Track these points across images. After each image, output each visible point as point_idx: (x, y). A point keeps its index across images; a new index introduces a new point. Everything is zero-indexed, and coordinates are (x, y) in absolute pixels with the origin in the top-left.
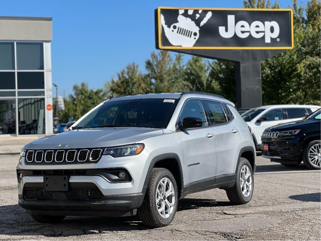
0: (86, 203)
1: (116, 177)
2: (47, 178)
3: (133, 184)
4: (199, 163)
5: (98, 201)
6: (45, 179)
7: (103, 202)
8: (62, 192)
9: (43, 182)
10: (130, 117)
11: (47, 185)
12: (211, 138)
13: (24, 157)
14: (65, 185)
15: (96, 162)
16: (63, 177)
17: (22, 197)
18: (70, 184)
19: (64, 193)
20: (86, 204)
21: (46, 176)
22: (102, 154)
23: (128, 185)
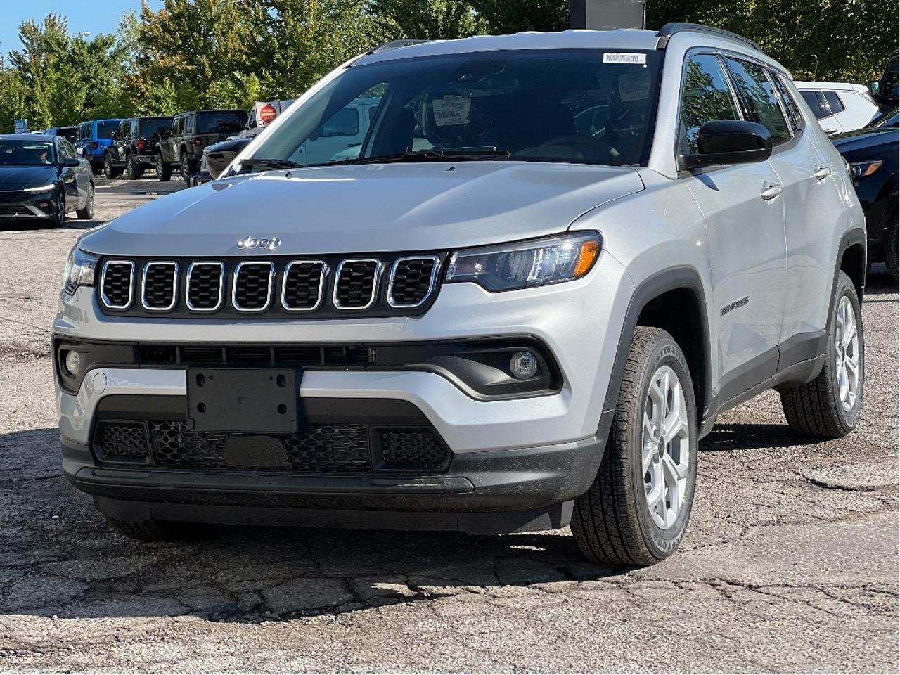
0: (375, 481)
1: (500, 377)
2: (200, 379)
3: (567, 400)
4: (744, 301)
5: (430, 474)
6: (195, 382)
7: (449, 481)
8: (271, 435)
9: (185, 393)
10: (440, 122)
11: (201, 407)
12: (773, 200)
13: (92, 289)
14: (282, 409)
15: (420, 313)
16: (276, 373)
17: (87, 449)
18: (301, 401)
19: (276, 441)
20: (375, 485)
21: (196, 371)
22: (442, 280)
23: (546, 406)
